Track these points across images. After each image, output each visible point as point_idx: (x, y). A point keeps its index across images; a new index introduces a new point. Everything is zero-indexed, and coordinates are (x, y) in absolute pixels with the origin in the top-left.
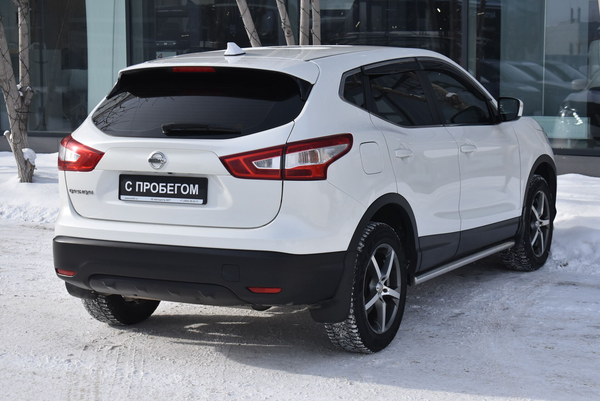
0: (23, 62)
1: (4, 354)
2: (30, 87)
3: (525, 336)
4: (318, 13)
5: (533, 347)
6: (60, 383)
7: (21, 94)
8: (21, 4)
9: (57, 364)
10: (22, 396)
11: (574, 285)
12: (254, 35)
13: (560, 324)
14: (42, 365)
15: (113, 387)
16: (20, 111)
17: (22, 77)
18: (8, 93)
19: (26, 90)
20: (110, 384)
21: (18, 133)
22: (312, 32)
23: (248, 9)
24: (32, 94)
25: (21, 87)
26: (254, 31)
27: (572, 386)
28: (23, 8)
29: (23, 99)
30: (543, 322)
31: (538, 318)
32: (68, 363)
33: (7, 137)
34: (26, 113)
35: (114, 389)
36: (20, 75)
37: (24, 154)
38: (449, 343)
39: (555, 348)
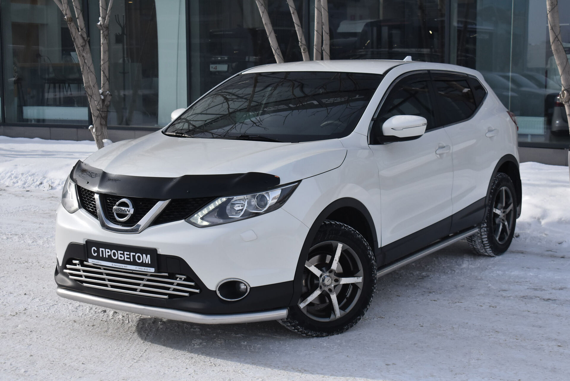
0: (104, 73)
1: (56, 305)
2: (109, 92)
3: (474, 296)
4: (328, 34)
5: (480, 306)
6: (93, 330)
7: (102, 97)
8: (103, 28)
9: (95, 314)
10: (60, 341)
11: (522, 253)
12: (277, 51)
13: (505, 286)
14: (83, 314)
15: (133, 335)
16: (101, 110)
17: (104, 84)
18: (91, 96)
19: (106, 94)
20: (131, 332)
21: (99, 128)
22: (323, 49)
23: (273, 31)
24: (111, 97)
25: (102, 92)
26: (278, 48)
27: (506, 340)
28: (104, 30)
29: (103, 101)
30: (491, 284)
31: (488, 281)
32: (103, 313)
33: (91, 130)
34: (106, 112)
35: (134, 336)
36: (102, 82)
37: (104, 144)
38: (412, 301)
39: (497, 307)
